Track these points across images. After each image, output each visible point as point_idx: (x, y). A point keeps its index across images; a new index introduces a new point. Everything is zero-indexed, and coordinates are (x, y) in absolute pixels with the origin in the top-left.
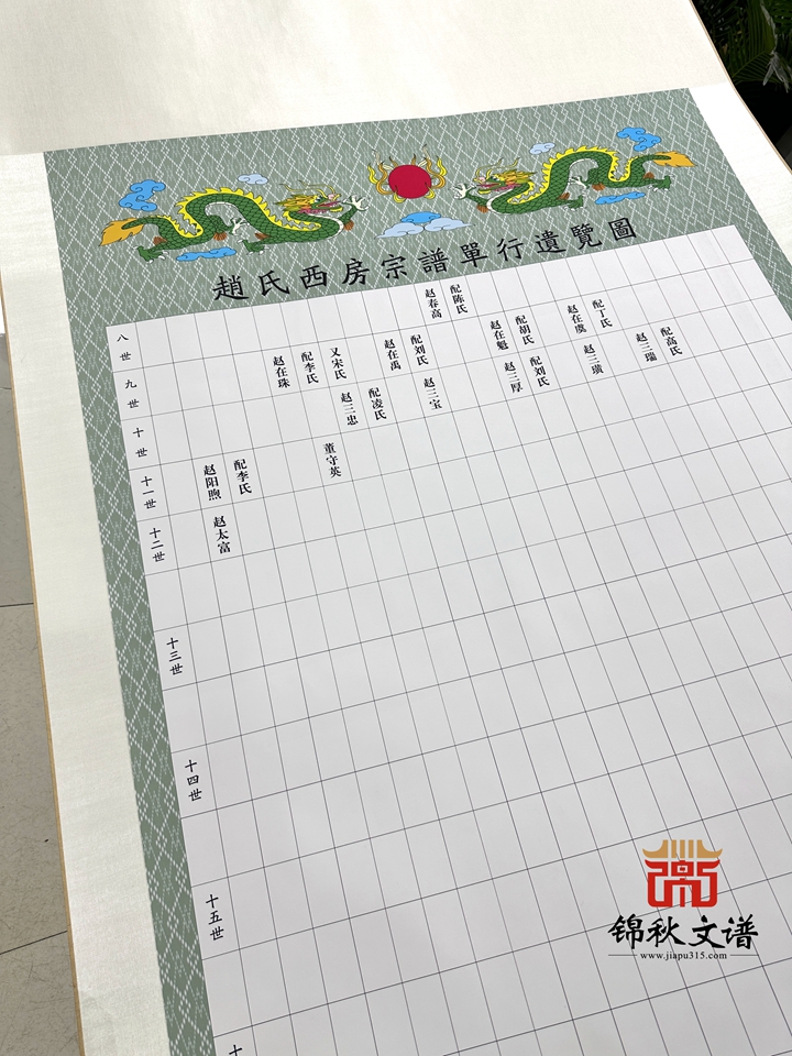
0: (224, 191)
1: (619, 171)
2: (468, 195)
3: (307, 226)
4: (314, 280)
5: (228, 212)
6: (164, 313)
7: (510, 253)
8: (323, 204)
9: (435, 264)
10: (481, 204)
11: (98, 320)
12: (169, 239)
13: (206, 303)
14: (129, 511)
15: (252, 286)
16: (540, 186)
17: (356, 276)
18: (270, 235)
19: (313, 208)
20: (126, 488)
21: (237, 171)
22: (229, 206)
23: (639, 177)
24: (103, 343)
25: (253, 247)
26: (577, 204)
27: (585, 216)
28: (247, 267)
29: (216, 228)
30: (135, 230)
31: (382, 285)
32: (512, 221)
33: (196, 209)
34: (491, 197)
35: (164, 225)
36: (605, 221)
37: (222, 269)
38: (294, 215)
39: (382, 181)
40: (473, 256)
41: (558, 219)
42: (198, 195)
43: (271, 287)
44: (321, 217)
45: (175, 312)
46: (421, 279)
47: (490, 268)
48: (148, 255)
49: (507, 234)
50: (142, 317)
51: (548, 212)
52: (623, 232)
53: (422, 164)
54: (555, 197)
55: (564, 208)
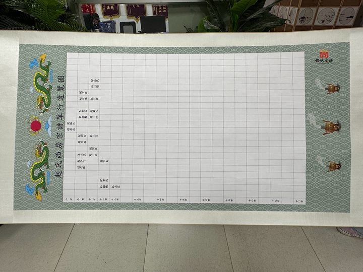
0: (31, 171)
1: (44, 73)
2: (43, 113)
3: (45, 153)
4: (59, 155)
6: (62, 190)
7: (62, 108)
8: (39, 148)
9: (61, 126)
10: (46, 110)
11: (61, 204)
12: (43, 186)
13: (61, 180)
15: (59, 169)
16: (44, 94)
17: (60, 145)
18: (45, 162)
19: (40, 151)
21: (25, 167)
22: (36, 171)
23: (47, 68)
25: (48, 167)
26: (51, 87)
27: (55, 86)
28: (53, 170)
29: (41, 175)
30: (39, 193)
31: (64, 140)
32: (52, 104)
33: (35, 178)
34: (44, 107)
35: (39, 186)
36: (57, 82)
37: (53, 175)
38: (41, 156)
39: (35, 133)
40: (60, 117)
41: (54, 93)
42: (31, 177)
43: (60, 165)
44: (43, 150)
45: (62, 187)
46: (64, 131)
47: (65, 114)
48: (46, 191)
49: (56, 106)
50: (62, 194)
51: (52, 95)
52: (62, 79)
53: (31, 122)
54: (48, 92)
55: (52, 91)
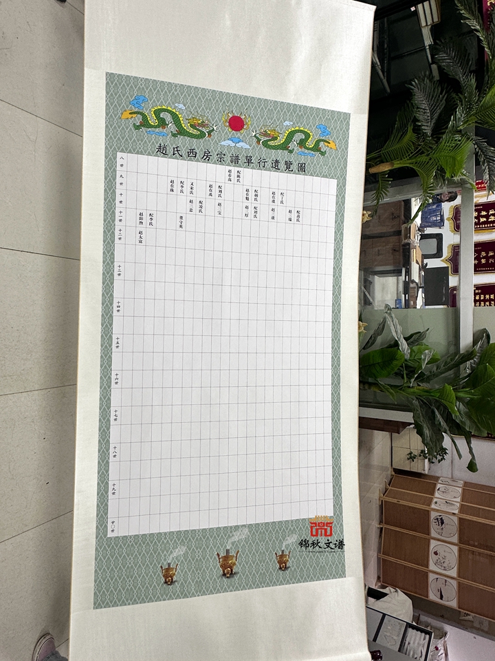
0: (169, 108)
1: (311, 143)
2: (255, 136)
3: (195, 132)
4: (192, 154)
5: (168, 118)
6: (138, 153)
7: (262, 165)
8: (203, 125)
9: (235, 160)
10: (259, 140)
11: (115, 149)
12: (145, 123)
13: (153, 153)
14: (114, 221)
15: (170, 151)
16: (281, 140)
17: (207, 157)
19: (199, 125)
20: (114, 212)
21: (175, 100)
22: (169, 115)
23: (316, 148)
24: (115, 158)
25: (174, 135)
26: (291, 152)
27: (292, 158)
28: (169, 142)
29: (163, 123)
30: (135, 115)
31: (215, 163)
32: (267, 152)
33: (157, 113)
34: (263, 139)
35: (144, 117)
36: (298, 162)
37: (161, 141)
38: (191, 126)
39: (226, 121)
40: (249, 161)
41: (282, 155)
42: (159, 107)
43: (177, 153)
44: (201, 130)
45: (142, 153)
46: (228, 165)
47: (253, 168)
48: (137, 128)
49: (264, 156)
50: (130, 152)
51: (280, 152)
52: (302, 169)
53: (243, 117)
54: (284, 147)
55: (286, 152)
